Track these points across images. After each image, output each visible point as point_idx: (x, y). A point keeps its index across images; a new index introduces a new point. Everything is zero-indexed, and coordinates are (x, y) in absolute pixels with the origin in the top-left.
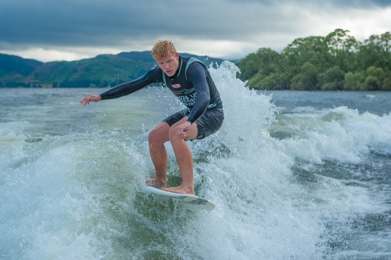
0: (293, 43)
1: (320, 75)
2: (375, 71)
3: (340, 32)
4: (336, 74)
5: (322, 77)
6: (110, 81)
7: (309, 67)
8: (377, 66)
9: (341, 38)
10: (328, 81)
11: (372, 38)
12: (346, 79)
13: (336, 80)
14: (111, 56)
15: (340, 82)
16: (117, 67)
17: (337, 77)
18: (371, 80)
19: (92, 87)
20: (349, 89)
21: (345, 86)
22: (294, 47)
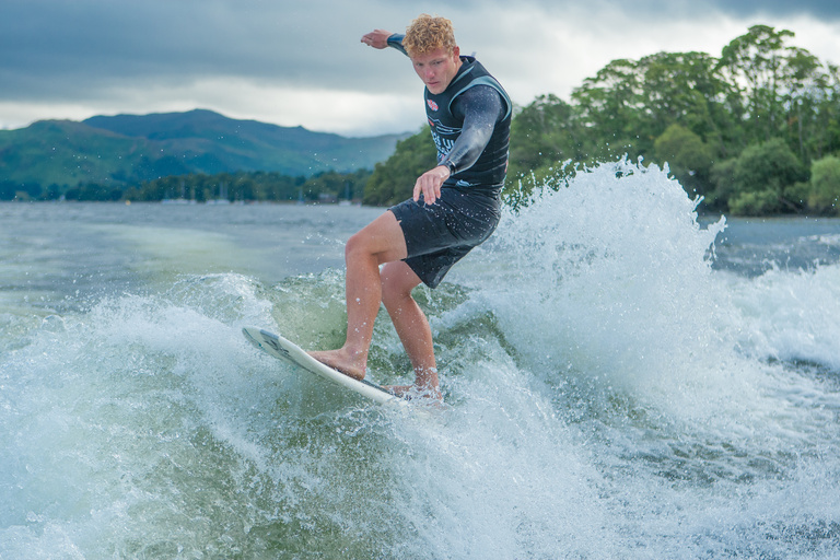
1: (723, 165)
4: (774, 164)
5: (730, 171)
6: (65, 186)
7: (682, 140)
10: (750, 184)
12: (815, 178)
13: (775, 181)
14: (68, 123)
15: (789, 190)
16: (82, 150)
17: (780, 173)
19: (21, 200)
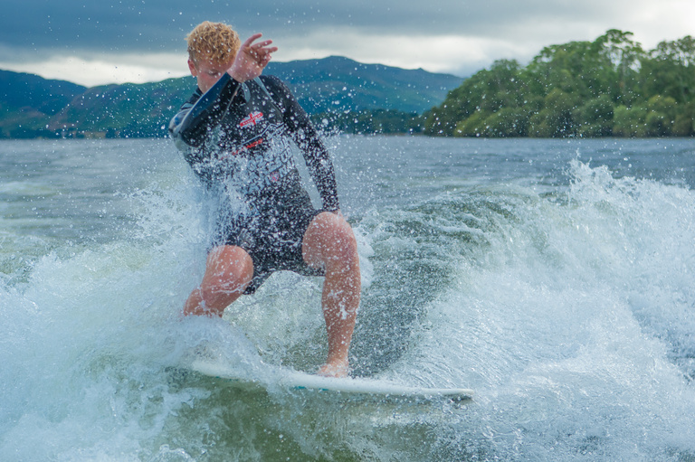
0: (542, 52)
2: (662, 104)
3: (616, 36)
4: (600, 109)
5: (579, 114)
7: (558, 97)
8: (666, 96)
9: (618, 45)
11: (663, 45)
12: (616, 117)
18: (654, 118)
20: (620, 135)
21: (615, 130)
22: (545, 60)
